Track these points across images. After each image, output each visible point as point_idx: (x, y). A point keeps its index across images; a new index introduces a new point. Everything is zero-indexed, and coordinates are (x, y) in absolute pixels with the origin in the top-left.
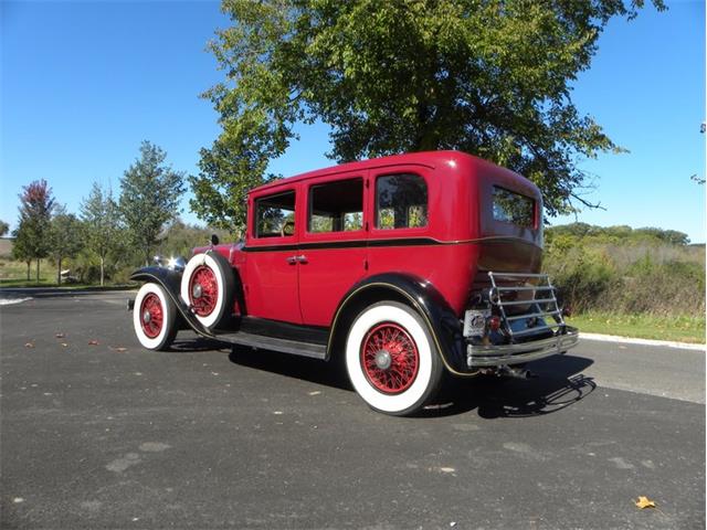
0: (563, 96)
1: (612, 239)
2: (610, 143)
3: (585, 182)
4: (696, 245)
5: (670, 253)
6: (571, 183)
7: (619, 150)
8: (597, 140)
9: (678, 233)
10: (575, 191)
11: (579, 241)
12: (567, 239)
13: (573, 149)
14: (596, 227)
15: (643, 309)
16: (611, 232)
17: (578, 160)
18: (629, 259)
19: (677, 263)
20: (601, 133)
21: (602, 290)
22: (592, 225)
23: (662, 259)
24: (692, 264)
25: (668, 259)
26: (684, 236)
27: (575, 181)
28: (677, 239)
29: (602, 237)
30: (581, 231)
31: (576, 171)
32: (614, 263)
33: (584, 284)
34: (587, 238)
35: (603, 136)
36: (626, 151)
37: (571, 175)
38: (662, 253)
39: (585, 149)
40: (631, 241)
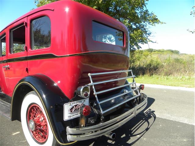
0: (144, 6)
1: (159, 53)
2: (159, 21)
4: (182, 54)
5: (175, 56)
6: (147, 35)
7: (162, 23)
8: (155, 20)
10: (149, 38)
11: (150, 53)
12: (147, 53)
13: (147, 24)
15: (170, 74)
16: (159, 51)
17: (149, 27)
18: (164, 58)
19: (178, 59)
20: (156, 18)
21: (157, 68)
22: (154, 49)
23: (173, 58)
24: (181, 59)
25: (175, 58)
27: (149, 35)
28: (177, 52)
29: (156, 52)
30: (151, 51)
31: (149, 32)
32: (160, 59)
33: (152, 67)
34: (153, 53)
35: (157, 19)
36: (165, 23)
37: (147, 33)
38: (173, 56)
39: (151, 23)
40: (165, 53)
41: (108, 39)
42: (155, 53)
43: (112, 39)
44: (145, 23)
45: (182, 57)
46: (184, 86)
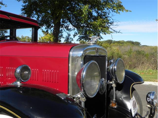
1: (119, 44)
3: (115, 24)
4: (143, 46)
5: (136, 48)
6: (109, 24)
7: (127, 11)
8: (120, 7)
9: (138, 42)
11: (110, 45)
12: (107, 45)
13: (111, 11)
14: (114, 41)
16: (119, 42)
17: (112, 15)
19: (139, 51)
20: (121, 4)
23: (134, 50)
24: (143, 51)
25: (136, 50)
26: (139, 43)
27: (111, 24)
28: (138, 44)
30: (110, 42)
34: (112, 44)
35: (122, 6)
36: (130, 11)
37: (110, 21)
38: (134, 48)
39: (115, 11)
40: (125, 44)
41: (65, 28)
42: (115, 45)
43: (69, 28)
44: (109, 10)
45: (143, 49)
46: (155, 81)
